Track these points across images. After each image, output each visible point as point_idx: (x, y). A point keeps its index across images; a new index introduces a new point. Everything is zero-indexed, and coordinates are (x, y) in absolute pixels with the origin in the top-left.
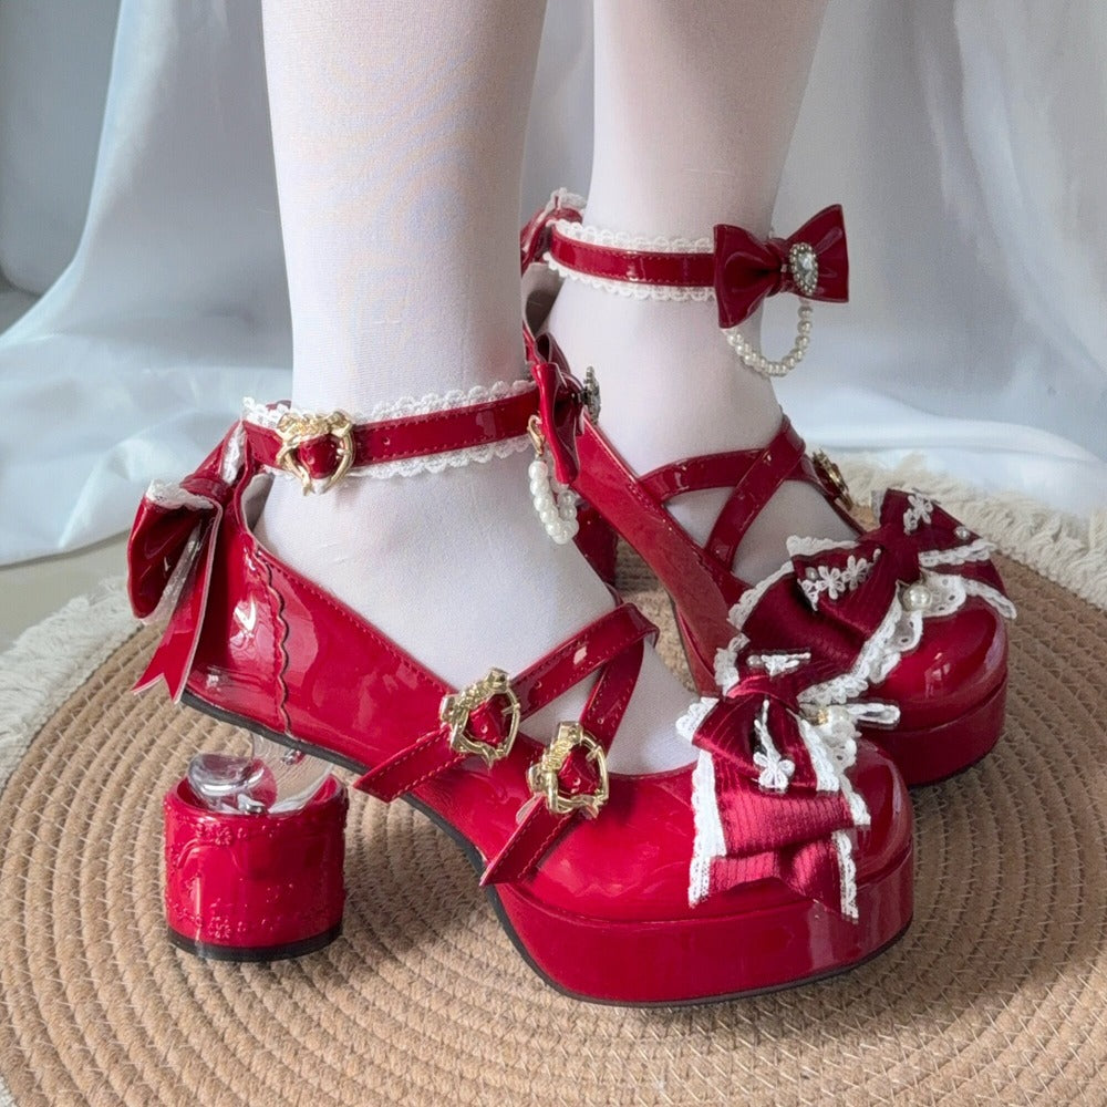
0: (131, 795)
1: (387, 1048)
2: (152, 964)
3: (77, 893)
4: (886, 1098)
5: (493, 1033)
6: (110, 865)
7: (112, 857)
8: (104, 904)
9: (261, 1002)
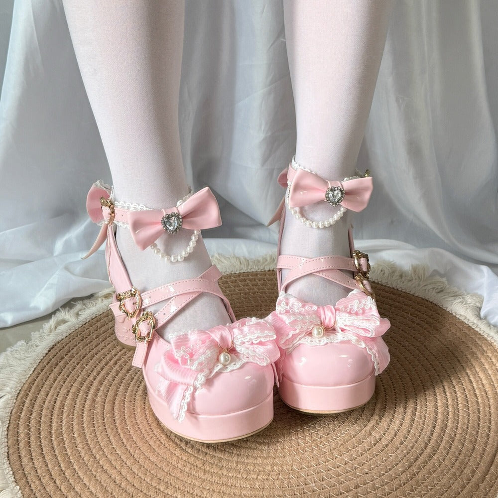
0: (66, 412)
1: (202, 489)
2: (94, 473)
3: (54, 451)
4: (399, 476)
5: (242, 477)
6: (65, 439)
7: (65, 436)
8: (67, 454)
9: (144, 480)
